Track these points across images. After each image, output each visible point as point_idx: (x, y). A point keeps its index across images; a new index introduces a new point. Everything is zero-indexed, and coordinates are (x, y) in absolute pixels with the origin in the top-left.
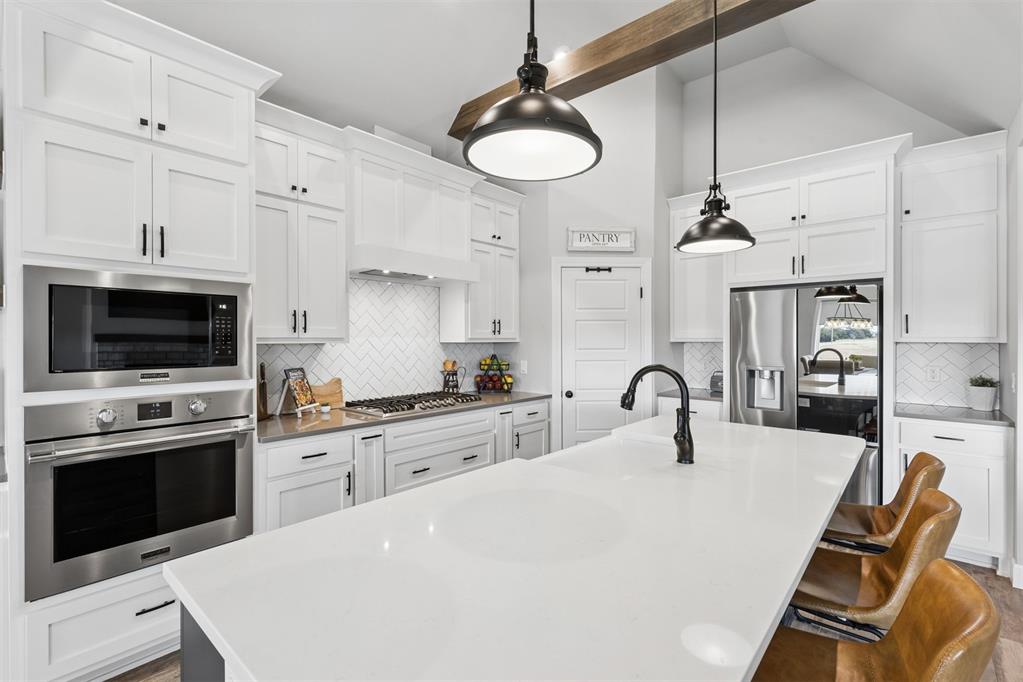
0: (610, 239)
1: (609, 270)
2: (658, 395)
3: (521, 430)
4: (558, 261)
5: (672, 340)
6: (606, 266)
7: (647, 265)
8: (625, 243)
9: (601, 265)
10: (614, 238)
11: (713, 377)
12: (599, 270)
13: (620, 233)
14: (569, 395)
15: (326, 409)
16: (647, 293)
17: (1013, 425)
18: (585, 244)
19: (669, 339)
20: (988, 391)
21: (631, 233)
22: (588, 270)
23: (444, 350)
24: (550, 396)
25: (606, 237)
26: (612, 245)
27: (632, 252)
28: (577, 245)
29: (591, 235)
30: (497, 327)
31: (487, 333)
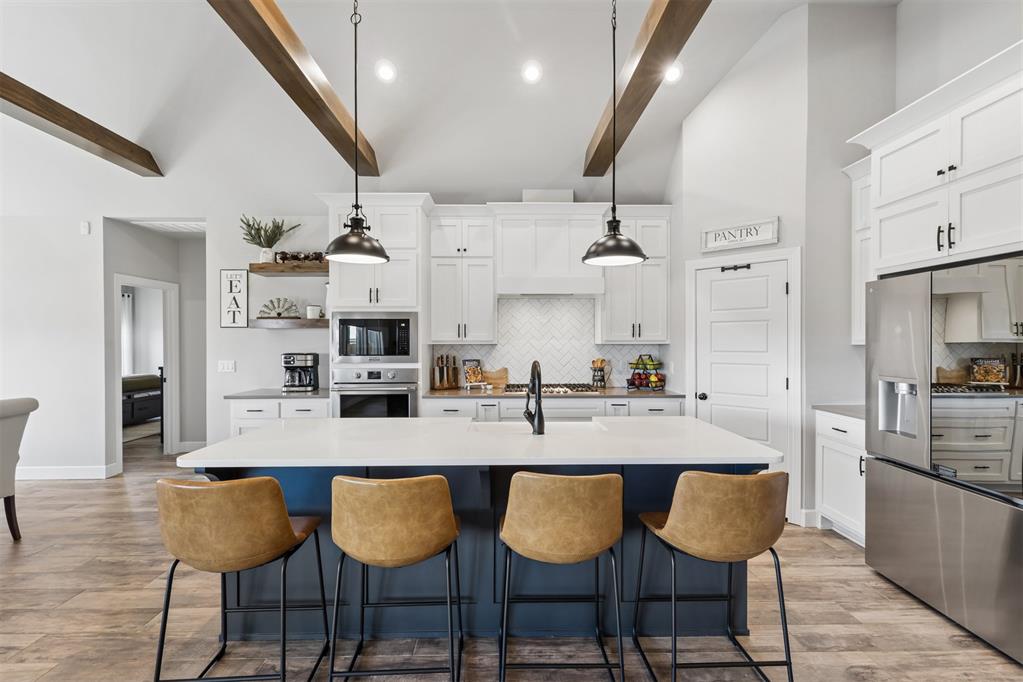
0: (748, 233)
1: (748, 266)
4: (691, 265)
5: (853, 343)
6: (745, 263)
7: (795, 256)
8: (766, 235)
9: (738, 263)
10: (753, 232)
12: (736, 268)
13: (760, 225)
14: (704, 397)
15: (489, 387)
16: (795, 288)
18: (722, 243)
19: (851, 341)
21: (772, 223)
22: (723, 269)
23: (598, 350)
24: (684, 397)
25: (744, 232)
26: (751, 240)
27: (774, 243)
28: (712, 245)
29: (727, 234)
30: (637, 330)
31: (626, 336)
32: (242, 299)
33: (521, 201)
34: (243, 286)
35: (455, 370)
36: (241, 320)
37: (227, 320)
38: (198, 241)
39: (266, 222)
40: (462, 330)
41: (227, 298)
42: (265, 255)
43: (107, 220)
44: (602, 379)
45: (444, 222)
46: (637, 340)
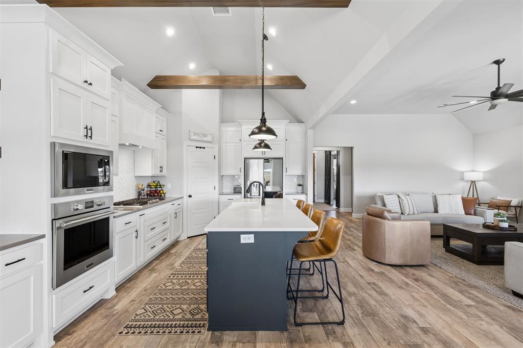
0: (204, 136)
1: (204, 148)
2: (220, 194)
3: (177, 211)
4: (186, 143)
5: (222, 174)
6: (203, 146)
7: (217, 147)
8: (209, 138)
9: (201, 146)
10: (206, 136)
11: (234, 187)
12: (200, 148)
13: (208, 134)
14: (190, 196)
16: (217, 157)
17: (307, 194)
18: (196, 138)
20: (301, 187)
21: (211, 135)
22: (197, 147)
23: (136, 179)
24: (183, 197)
26: (205, 139)
27: (211, 142)
28: (193, 137)
29: (198, 134)
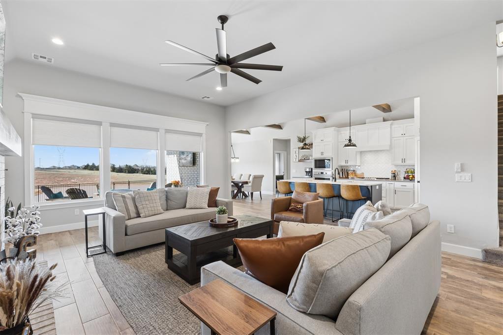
3: (398, 190)
14: (418, 182)
30: (404, 160)
31: (400, 162)
32: (297, 156)
33: (365, 124)
34: (297, 152)
35: (347, 173)
36: (297, 161)
37: (294, 161)
38: (289, 140)
39: (302, 137)
40: (347, 161)
41: (295, 155)
42: (301, 145)
43: (274, 139)
44: (395, 176)
45: (342, 132)
46: (403, 164)
